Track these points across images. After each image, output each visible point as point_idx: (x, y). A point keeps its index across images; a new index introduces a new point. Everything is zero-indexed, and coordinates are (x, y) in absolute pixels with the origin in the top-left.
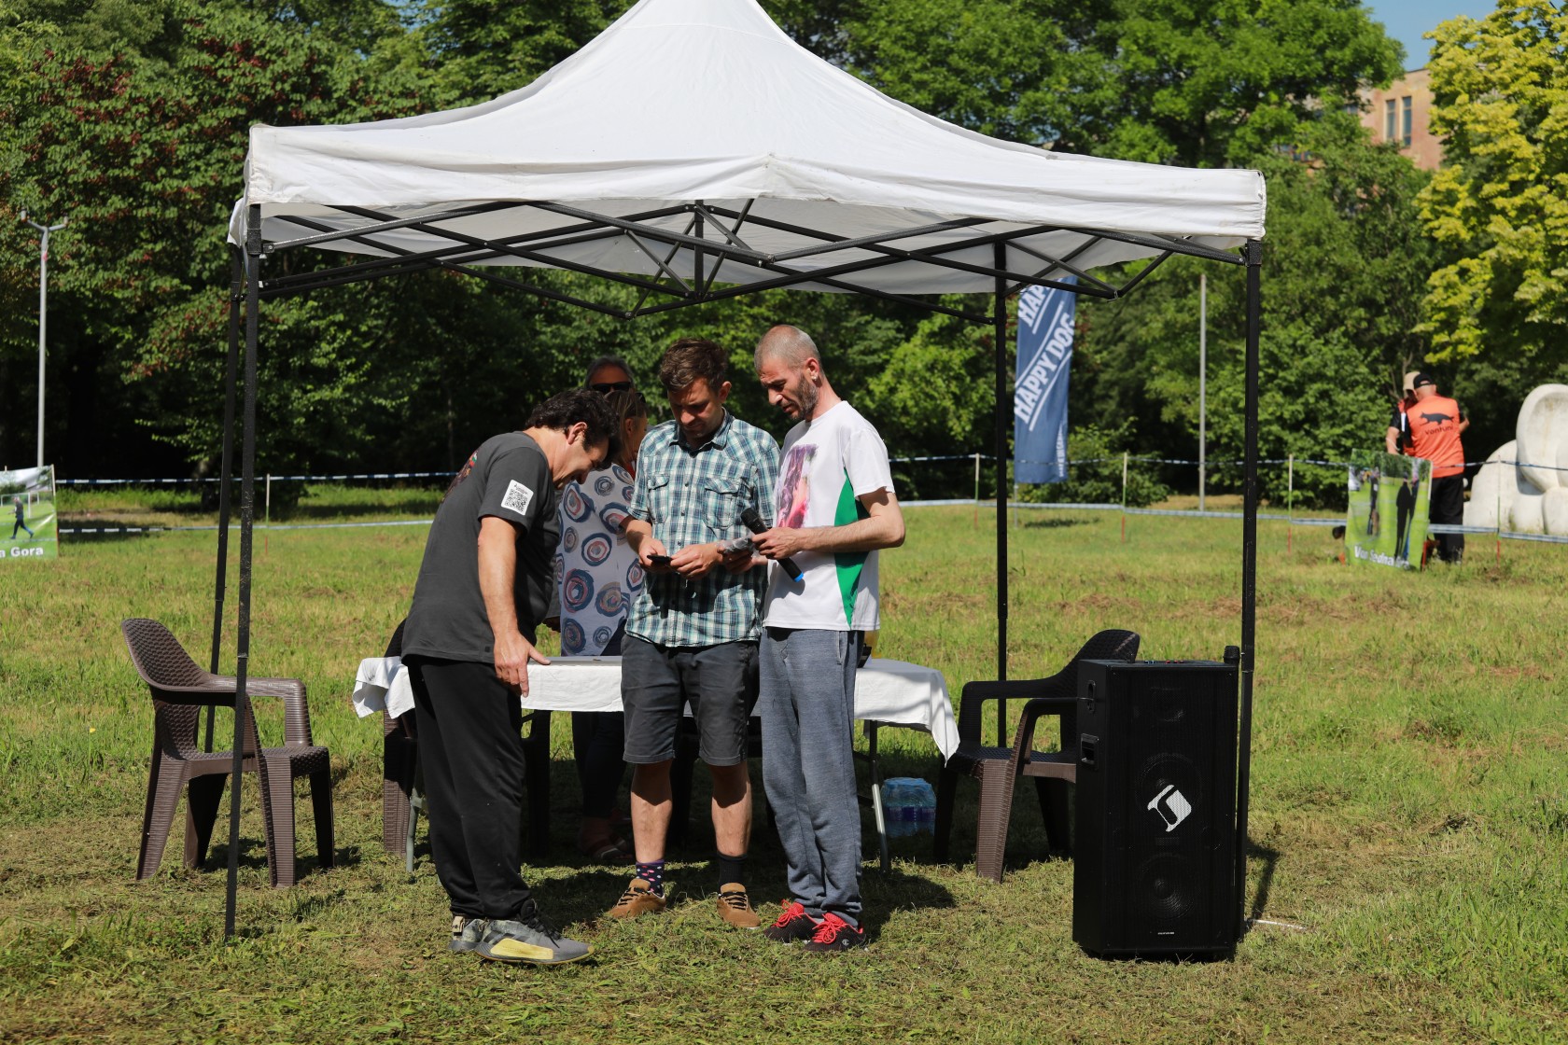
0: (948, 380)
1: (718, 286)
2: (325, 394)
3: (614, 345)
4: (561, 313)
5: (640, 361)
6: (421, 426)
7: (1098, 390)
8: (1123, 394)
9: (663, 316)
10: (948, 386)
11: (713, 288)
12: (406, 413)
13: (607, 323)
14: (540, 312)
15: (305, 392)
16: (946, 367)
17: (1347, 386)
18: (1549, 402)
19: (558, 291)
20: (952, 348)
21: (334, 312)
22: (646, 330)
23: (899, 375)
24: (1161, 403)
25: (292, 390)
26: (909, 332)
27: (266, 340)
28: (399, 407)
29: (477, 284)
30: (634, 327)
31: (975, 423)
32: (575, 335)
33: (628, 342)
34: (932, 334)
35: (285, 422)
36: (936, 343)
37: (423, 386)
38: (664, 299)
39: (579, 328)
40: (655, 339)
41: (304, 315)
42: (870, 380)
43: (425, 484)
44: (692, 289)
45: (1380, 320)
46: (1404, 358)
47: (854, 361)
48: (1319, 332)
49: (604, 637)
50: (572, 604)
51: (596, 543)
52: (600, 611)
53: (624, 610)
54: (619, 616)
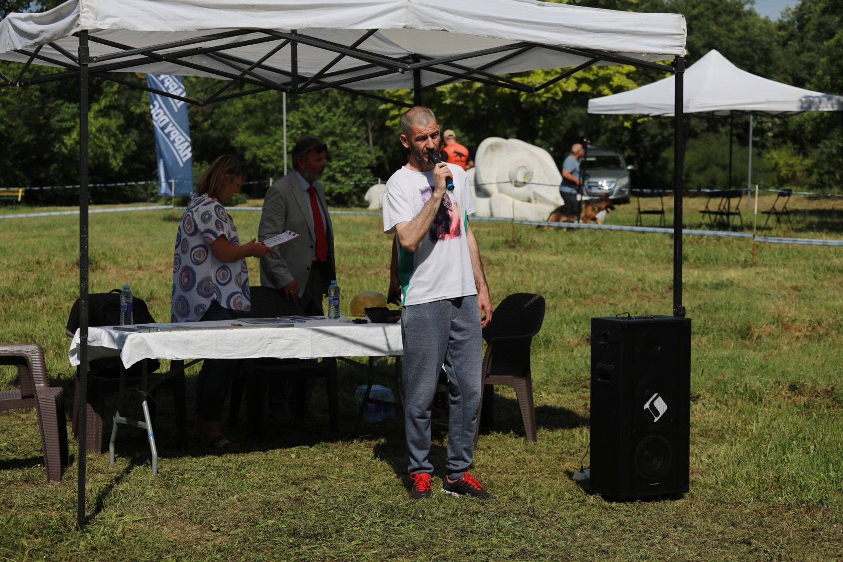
0: (109, 137)
10: (110, 141)
16: (108, 130)
17: (345, 140)
18: (492, 147)
20: (111, 118)
24: (244, 149)
34: (100, 111)
36: (102, 116)
42: (65, 137)
45: (356, 102)
46: (369, 123)
47: (55, 126)
48: (329, 110)
49: (201, 310)
50: (184, 287)
51: (199, 251)
52: (199, 294)
53: (215, 294)
54: (212, 298)
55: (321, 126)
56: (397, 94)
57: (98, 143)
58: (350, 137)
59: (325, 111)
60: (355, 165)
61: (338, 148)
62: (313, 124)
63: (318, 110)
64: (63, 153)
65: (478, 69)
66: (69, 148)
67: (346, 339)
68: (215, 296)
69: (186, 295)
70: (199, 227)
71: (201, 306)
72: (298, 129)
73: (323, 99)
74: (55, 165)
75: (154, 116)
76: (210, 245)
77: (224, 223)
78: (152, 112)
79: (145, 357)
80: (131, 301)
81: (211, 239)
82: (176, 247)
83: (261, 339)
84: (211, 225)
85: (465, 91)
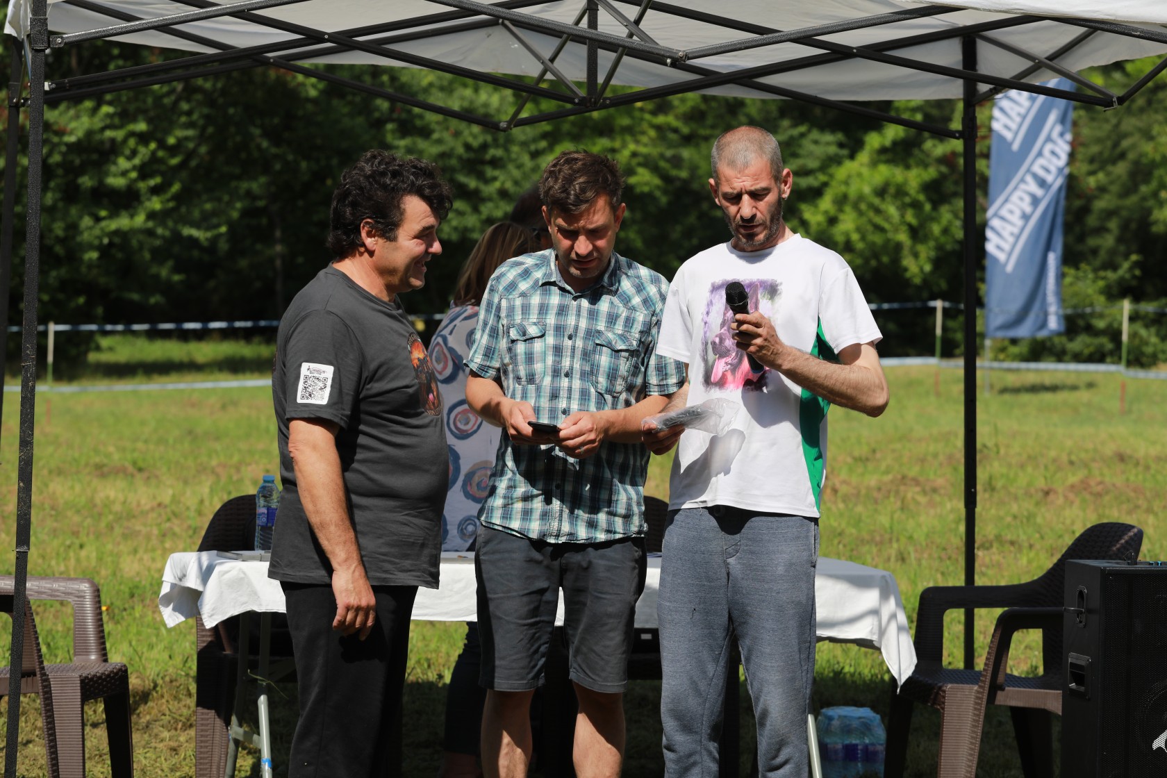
0: (902, 208)
1: (615, 89)
2: (123, 222)
3: (483, 162)
4: (418, 123)
5: (516, 183)
6: (243, 263)
7: (1092, 221)
8: (1124, 227)
9: (545, 127)
10: (903, 216)
11: (608, 93)
12: (223, 246)
13: (474, 134)
14: (391, 120)
15: (98, 219)
19: (414, 94)
20: (908, 167)
21: (134, 120)
22: (524, 144)
23: (841, 201)
25: (81, 217)
26: (853, 147)
27: (50, 154)
28: (214, 241)
29: (314, 86)
30: (509, 141)
31: (937, 263)
32: (435, 150)
33: (501, 159)
34: (883, 151)
35: (72, 255)
36: (888, 162)
37: (245, 213)
38: (548, 105)
39: (439, 141)
40: (535, 155)
41: (97, 122)
43: (247, 335)
44: (582, 93)
51: (464, 411)
52: (468, 495)
71: (470, 520)
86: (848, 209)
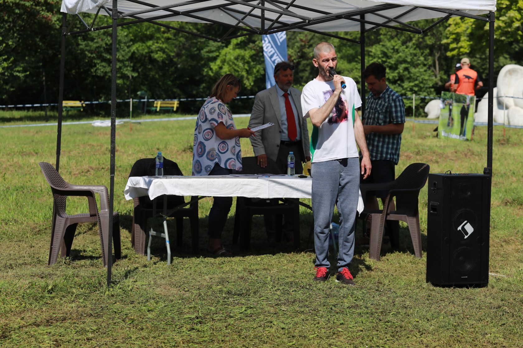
4: (90, 36)
10: (244, 66)
12: (28, 79)
13: (109, 40)
14: (80, 36)
16: (243, 58)
17: (416, 66)
18: (510, 72)
20: (245, 50)
23: (224, 62)
28: (25, 77)
32: (95, 45)
33: (118, 48)
34: (237, 45)
39: (97, 42)
42: (211, 64)
45: (427, 38)
46: (436, 54)
47: (204, 55)
48: (404, 43)
49: (209, 169)
50: (199, 154)
51: (208, 132)
52: (208, 159)
53: (217, 159)
54: (215, 161)
55: (396, 56)
56: (455, 32)
57: (236, 68)
58: (419, 64)
59: (400, 45)
60: (422, 85)
61: (409, 72)
62: (390, 54)
63: (394, 44)
64: (210, 75)
65: (394, 18)
66: (214, 72)
67: (291, 187)
68: (217, 160)
69: (200, 159)
70: (208, 117)
71: (208, 166)
72: (379, 58)
73: (399, 36)
74: (204, 85)
75: (265, 49)
76: (214, 128)
77: (223, 115)
78: (264, 45)
79: (163, 194)
80: (162, 161)
81: (215, 125)
82: (196, 130)
83: (236, 185)
84: (215, 116)
85: (506, 30)
86: (226, 64)
